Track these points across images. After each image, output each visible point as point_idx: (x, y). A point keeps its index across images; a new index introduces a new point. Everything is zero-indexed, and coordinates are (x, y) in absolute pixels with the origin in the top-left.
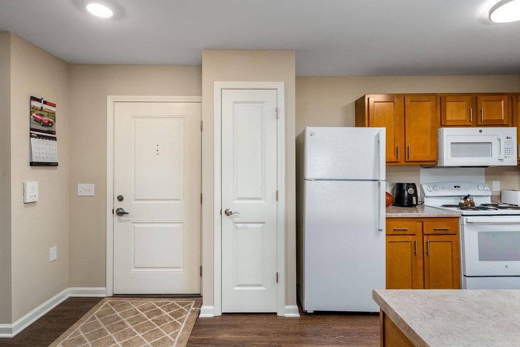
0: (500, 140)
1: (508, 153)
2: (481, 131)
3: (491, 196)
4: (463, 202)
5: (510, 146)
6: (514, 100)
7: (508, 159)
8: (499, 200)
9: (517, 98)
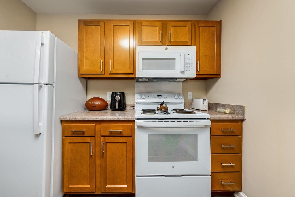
0: (181, 55)
1: (189, 67)
2: (166, 49)
3: (184, 103)
4: (159, 107)
5: (190, 62)
6: (197, 27)
7: (188, 72)
8: (191, 106)
9: (198, 25)
